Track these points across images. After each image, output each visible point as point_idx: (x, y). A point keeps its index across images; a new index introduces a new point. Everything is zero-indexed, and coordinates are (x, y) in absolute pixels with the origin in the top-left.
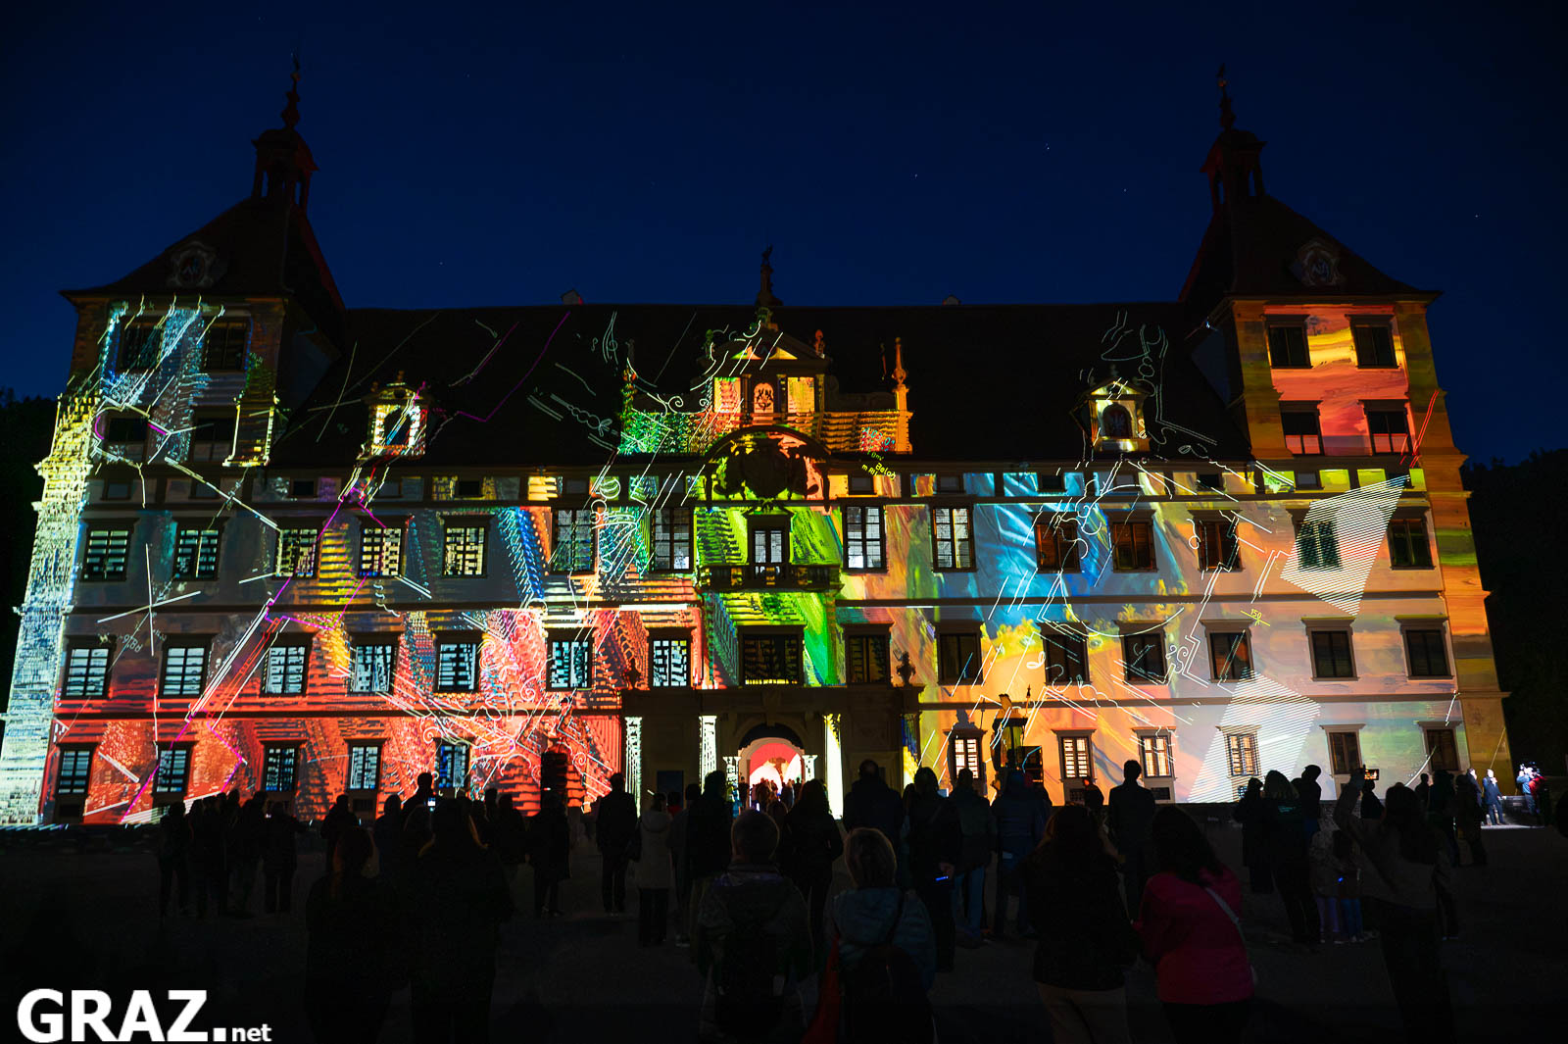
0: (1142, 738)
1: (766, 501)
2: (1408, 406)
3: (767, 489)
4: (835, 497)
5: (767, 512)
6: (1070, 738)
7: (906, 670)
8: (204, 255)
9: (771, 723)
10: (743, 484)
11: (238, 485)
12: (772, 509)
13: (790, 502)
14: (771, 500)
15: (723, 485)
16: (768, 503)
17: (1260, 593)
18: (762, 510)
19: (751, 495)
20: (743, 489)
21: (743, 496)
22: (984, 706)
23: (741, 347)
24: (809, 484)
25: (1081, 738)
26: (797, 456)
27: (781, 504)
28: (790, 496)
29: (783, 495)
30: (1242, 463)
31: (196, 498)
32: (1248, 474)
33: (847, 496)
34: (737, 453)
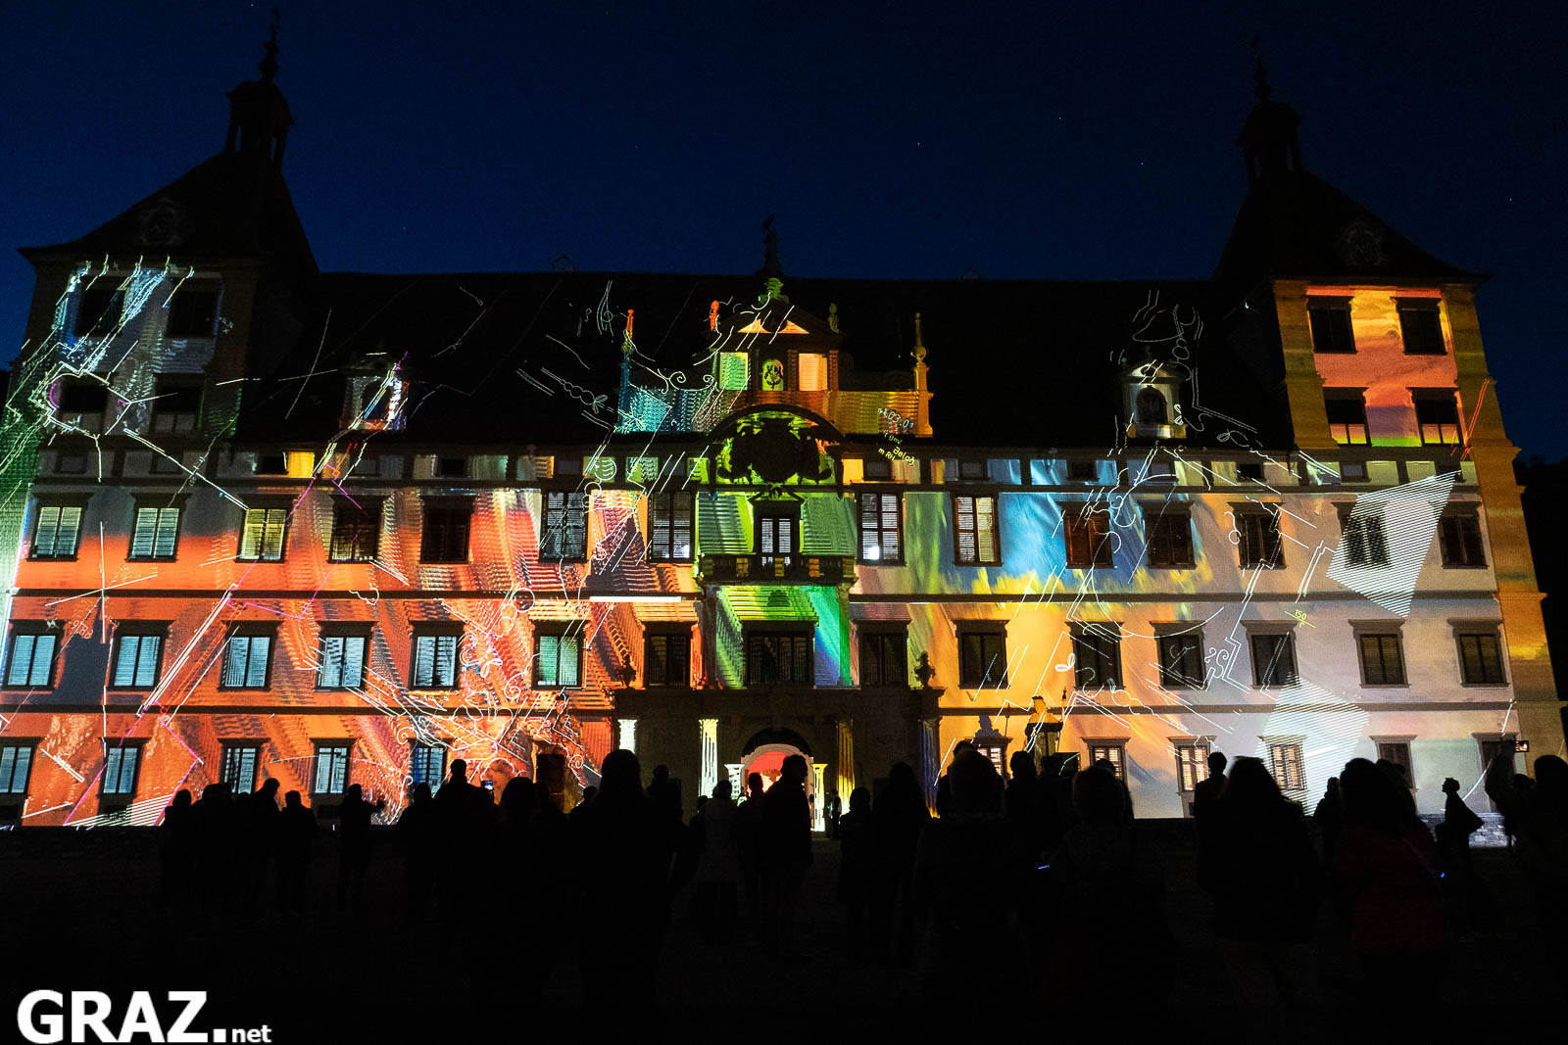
0: (1179, 748)
1: (774, 485)
2: (1457, 394)
3: (774, 473)
4: (848, 483)
5: (776, 498)
6: (1102, 747)
7: (925, 672)
8: (173, 211)
9: (778, 727)
10: (750, 467)
11: (202, 460)
12: (780, 494)
13: (801, 487)
14: (779, 485)
15: (728, 467)
16: (777, 488)
17: (1305, 592)
18: (770, 495)
19: (757, 479)
20: (750, 473)
21: (750, 480)
22: (1009, 712)
23: (749, 320)
24: (821, 469)
25: (1114, 747)
26: (809, 438)
27: (791, 489)
28: (800, 481)
29: (794, 480)
30: (1286, 453)
31: (155, 473)
32: (1292, 464)
33: (863, 482)
34: (743, 434)
